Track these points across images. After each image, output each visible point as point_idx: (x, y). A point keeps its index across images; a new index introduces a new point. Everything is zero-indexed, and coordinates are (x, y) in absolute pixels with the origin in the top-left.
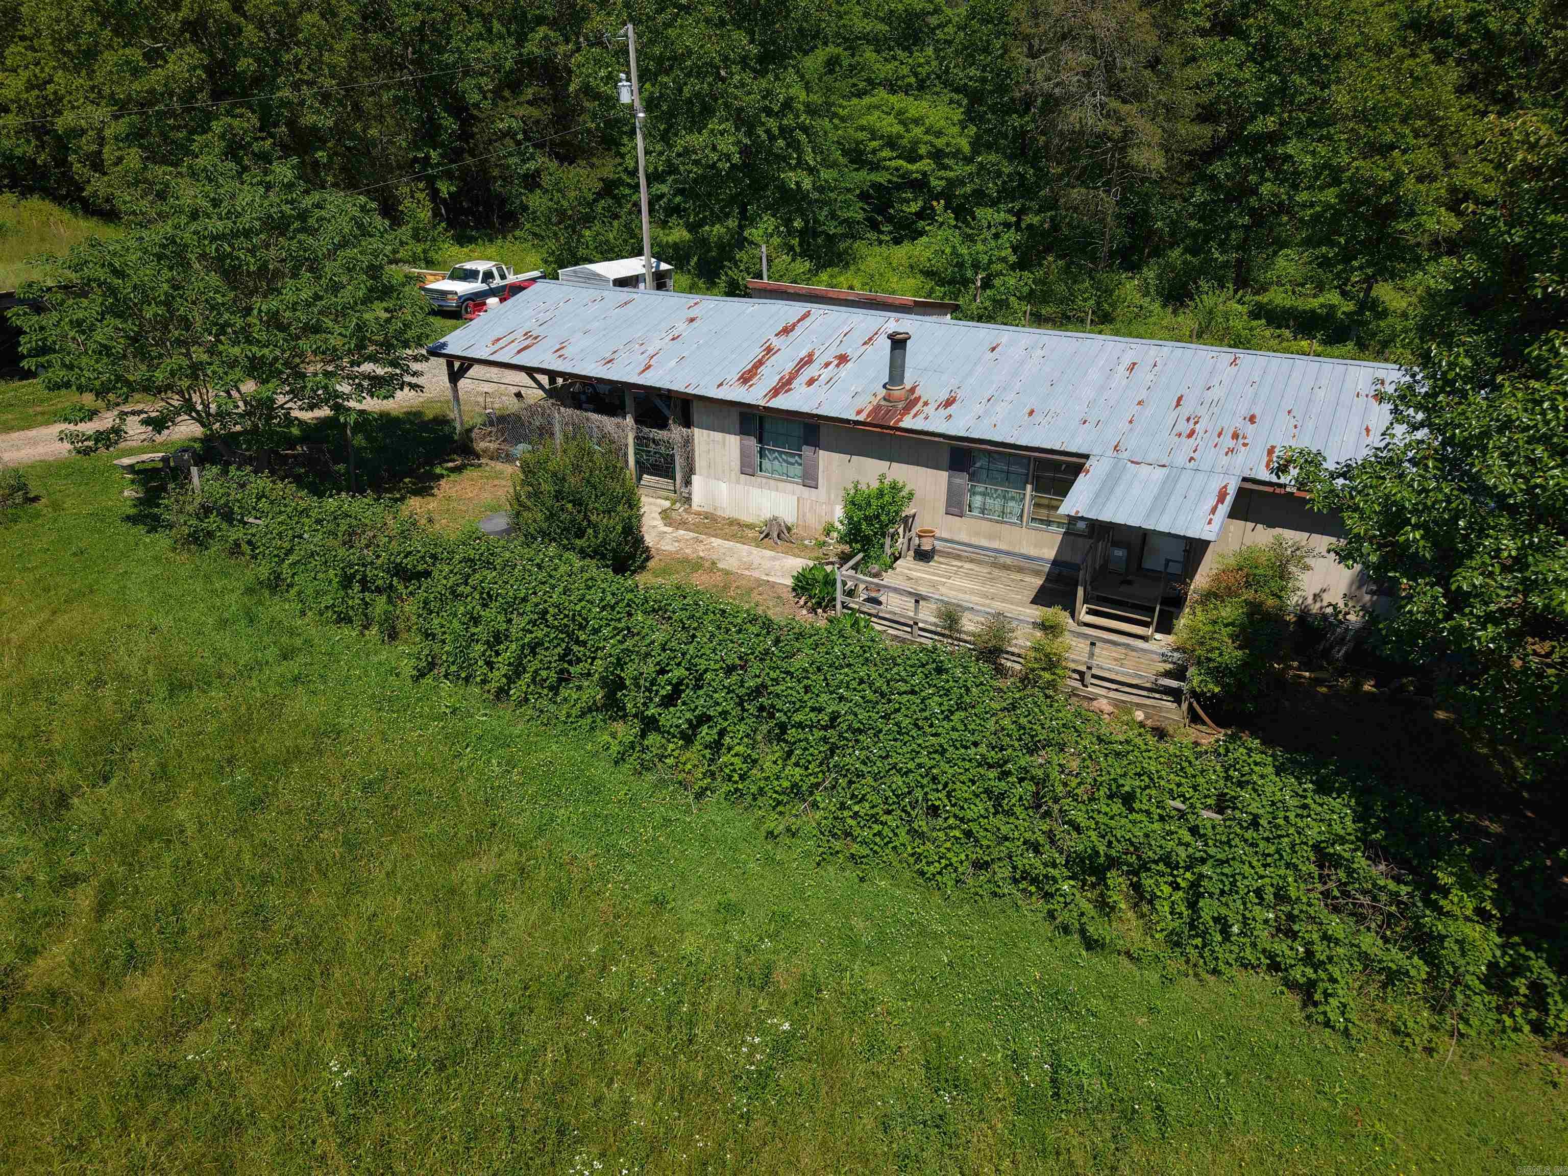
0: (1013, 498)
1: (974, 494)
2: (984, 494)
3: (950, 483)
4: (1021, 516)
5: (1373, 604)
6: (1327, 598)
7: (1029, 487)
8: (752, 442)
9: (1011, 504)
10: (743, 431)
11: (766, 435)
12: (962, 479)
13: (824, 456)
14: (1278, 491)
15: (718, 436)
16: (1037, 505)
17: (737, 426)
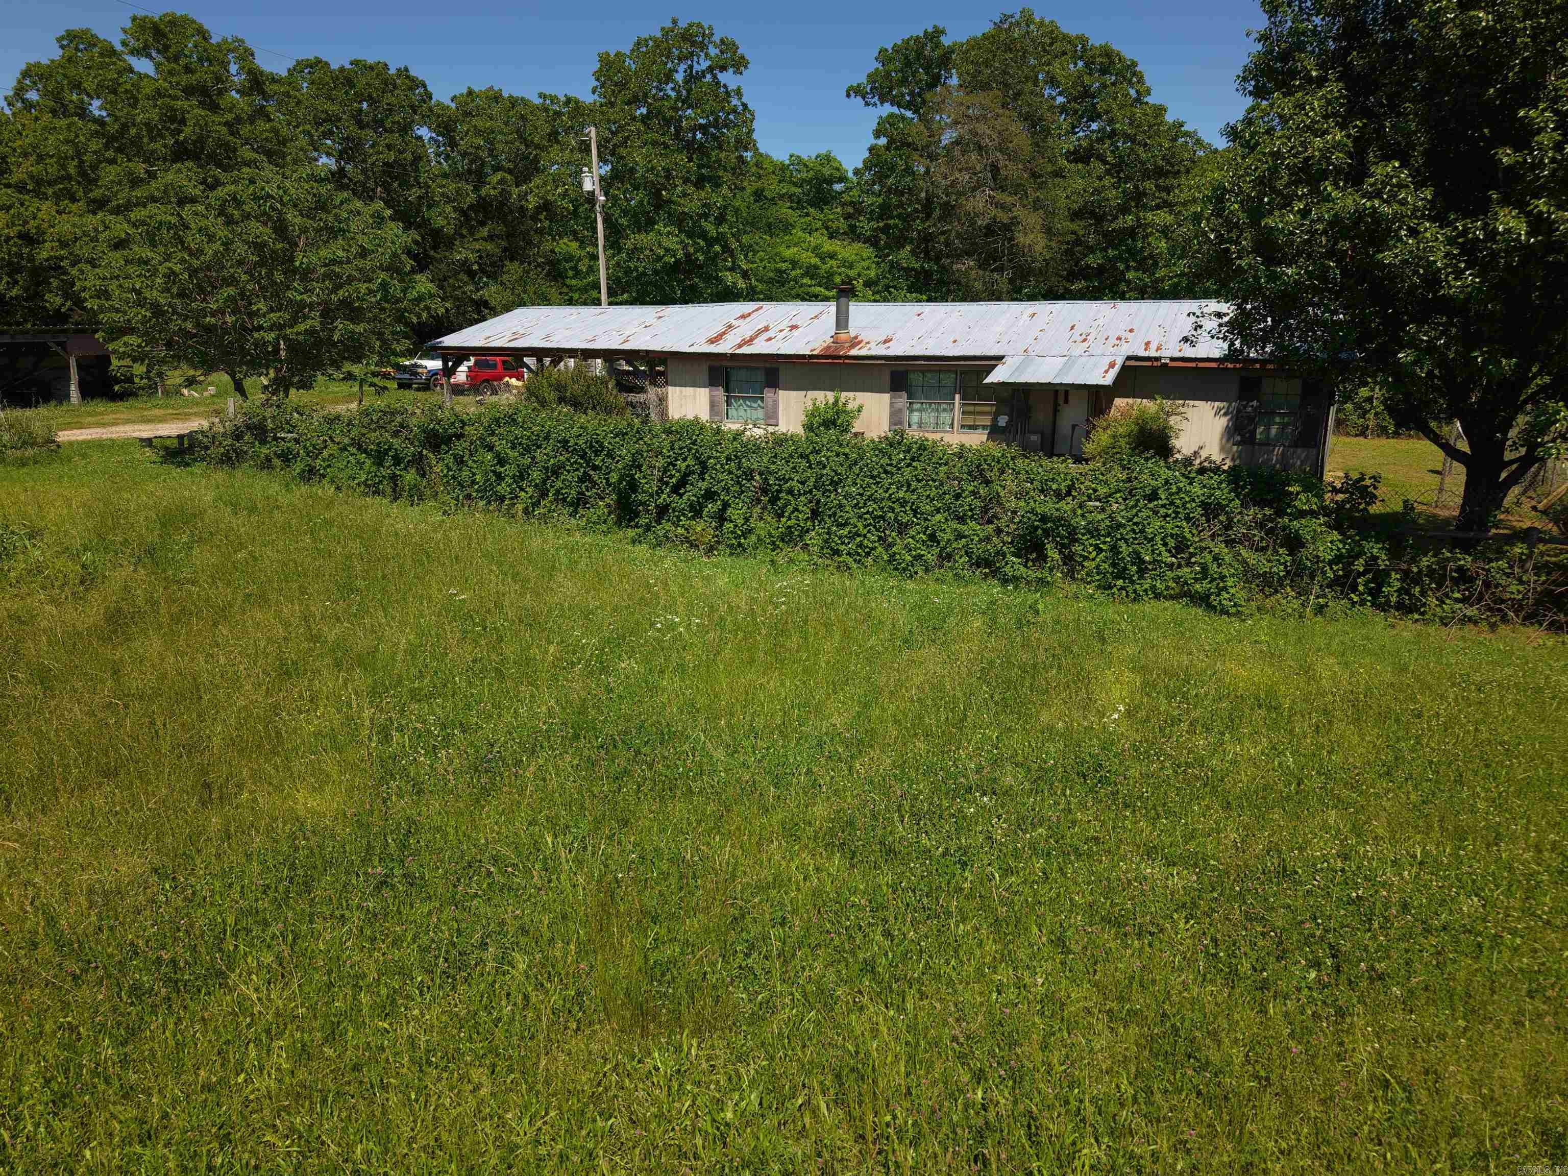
0: (945, 410)
1: (911, 411)
2: (920, 410)
3: (891, 403)
4: (952, 424)
5: (1240, 453)
6: (1204, 454)
7: (957, 396)
8: (720, 392)
9: (944, 415)
10: (712, 382)
11: (732, 385)
12: (902, 398)
13: (783, 395)
14: (1155, 364)
15: (689, 391)
16: (963, 413)
17: (707, 381)
